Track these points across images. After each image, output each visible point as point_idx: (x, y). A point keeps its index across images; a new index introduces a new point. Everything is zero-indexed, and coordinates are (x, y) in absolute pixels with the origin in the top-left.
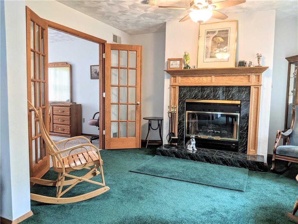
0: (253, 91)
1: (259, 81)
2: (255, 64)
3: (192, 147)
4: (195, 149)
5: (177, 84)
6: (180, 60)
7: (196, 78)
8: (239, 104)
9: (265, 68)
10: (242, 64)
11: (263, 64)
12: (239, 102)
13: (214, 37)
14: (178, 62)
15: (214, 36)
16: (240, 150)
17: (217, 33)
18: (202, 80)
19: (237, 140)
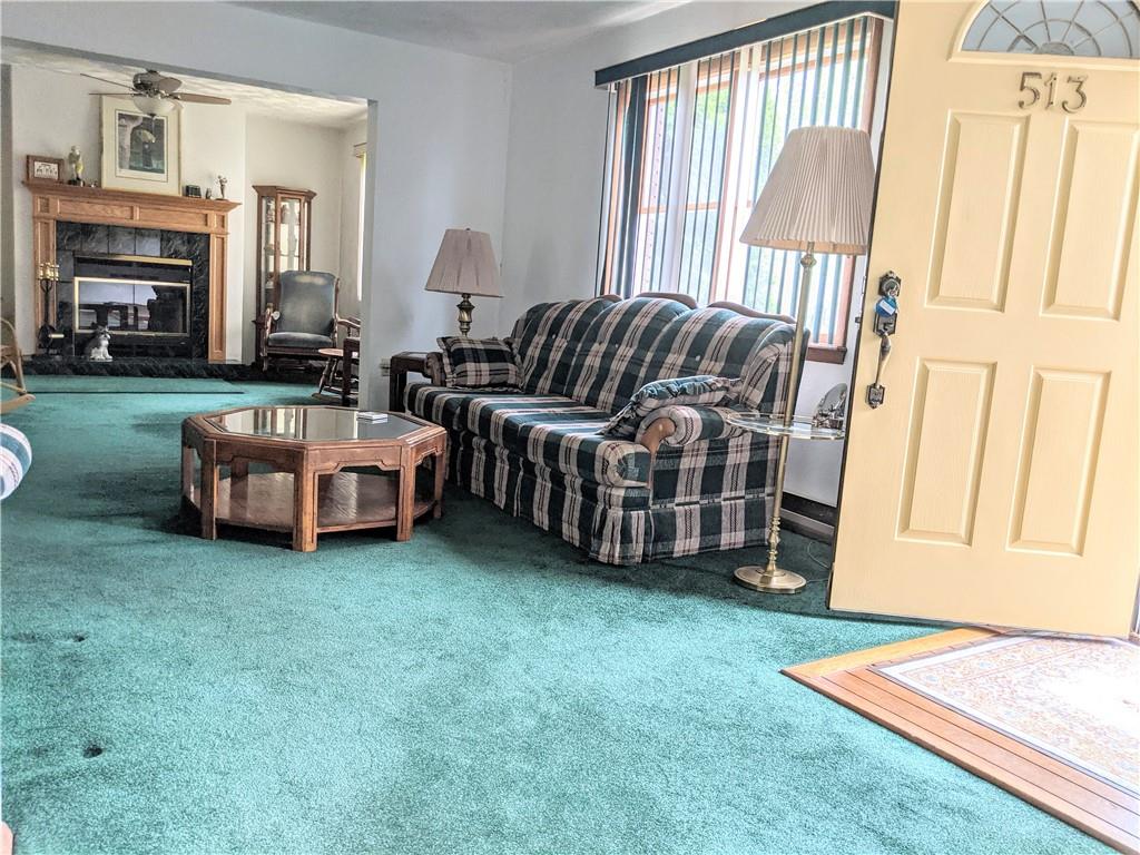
0: (214, 243)
1: (223, 226)
2: (216, 193)
3: (101, 354)
4: (108, 356)
5: (52, 214)
6: (59, 162)
7: (98, 208)
8: (189, 267)
9: (234, 205)
10: (191, 191)
11: (230, 196)
12: (189, 263)
13: (134, 129)
14: (55, 167)
15: (135, 125)
16: (194, 354)
17: (141, 121)
18: (112, 211)
19: (187, 335)
